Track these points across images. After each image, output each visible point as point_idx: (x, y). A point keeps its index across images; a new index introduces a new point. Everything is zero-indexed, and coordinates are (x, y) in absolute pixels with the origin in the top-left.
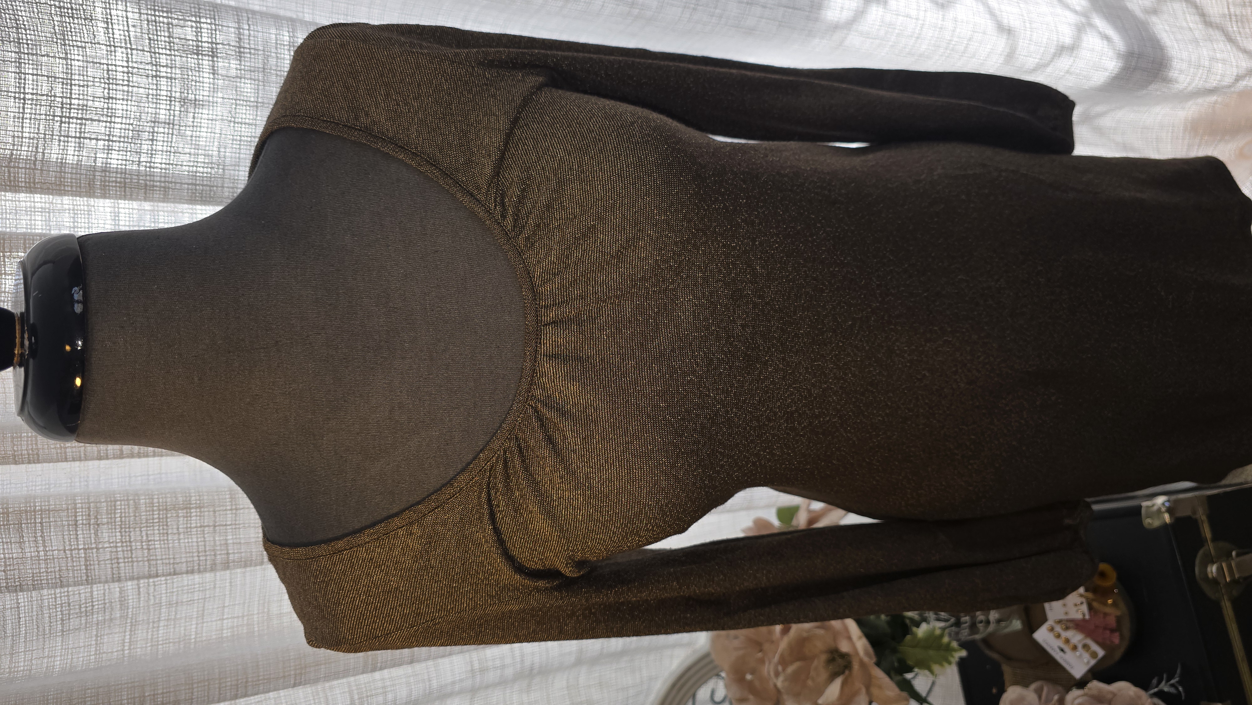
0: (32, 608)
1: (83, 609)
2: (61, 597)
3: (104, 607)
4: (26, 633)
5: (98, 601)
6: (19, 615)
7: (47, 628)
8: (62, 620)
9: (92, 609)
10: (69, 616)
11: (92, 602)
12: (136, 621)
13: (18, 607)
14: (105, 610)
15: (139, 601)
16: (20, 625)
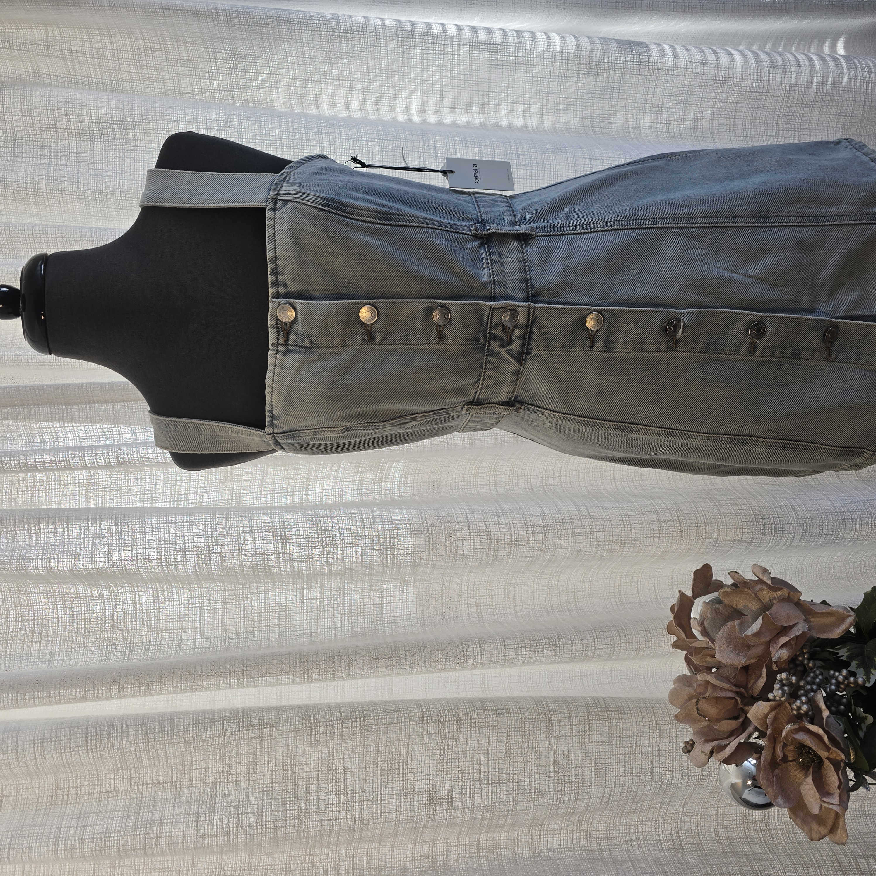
0: (67, 620)
1: (99, 625)
2: (85, 614)
3: (113, 625)
4: (61, 640)
5: (109, 620)
6: (58, 624)
7: (74, 638)
8: (85, 633)
9: (105, 626)
10: (90, 629)
11: (105, 620)
12: (133, 643)
13: (58, 618)
14: (113, 628)
15: (136, 624)
16: (58, 632)
